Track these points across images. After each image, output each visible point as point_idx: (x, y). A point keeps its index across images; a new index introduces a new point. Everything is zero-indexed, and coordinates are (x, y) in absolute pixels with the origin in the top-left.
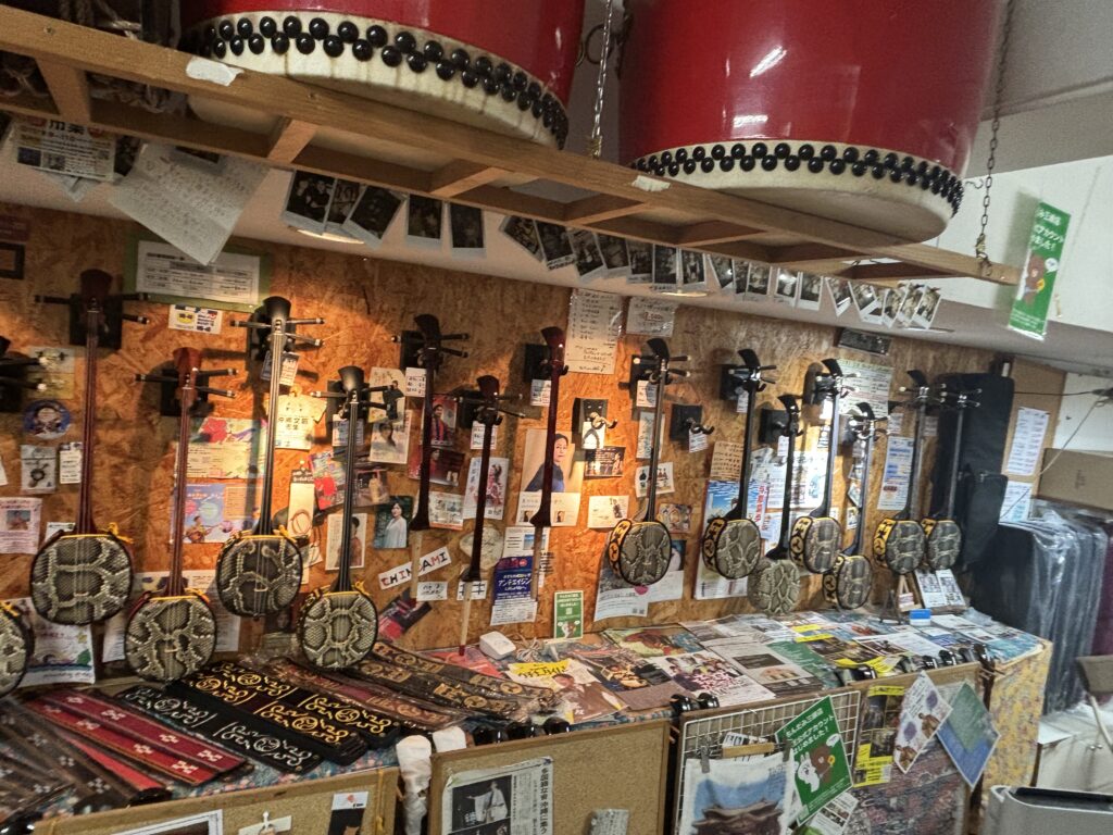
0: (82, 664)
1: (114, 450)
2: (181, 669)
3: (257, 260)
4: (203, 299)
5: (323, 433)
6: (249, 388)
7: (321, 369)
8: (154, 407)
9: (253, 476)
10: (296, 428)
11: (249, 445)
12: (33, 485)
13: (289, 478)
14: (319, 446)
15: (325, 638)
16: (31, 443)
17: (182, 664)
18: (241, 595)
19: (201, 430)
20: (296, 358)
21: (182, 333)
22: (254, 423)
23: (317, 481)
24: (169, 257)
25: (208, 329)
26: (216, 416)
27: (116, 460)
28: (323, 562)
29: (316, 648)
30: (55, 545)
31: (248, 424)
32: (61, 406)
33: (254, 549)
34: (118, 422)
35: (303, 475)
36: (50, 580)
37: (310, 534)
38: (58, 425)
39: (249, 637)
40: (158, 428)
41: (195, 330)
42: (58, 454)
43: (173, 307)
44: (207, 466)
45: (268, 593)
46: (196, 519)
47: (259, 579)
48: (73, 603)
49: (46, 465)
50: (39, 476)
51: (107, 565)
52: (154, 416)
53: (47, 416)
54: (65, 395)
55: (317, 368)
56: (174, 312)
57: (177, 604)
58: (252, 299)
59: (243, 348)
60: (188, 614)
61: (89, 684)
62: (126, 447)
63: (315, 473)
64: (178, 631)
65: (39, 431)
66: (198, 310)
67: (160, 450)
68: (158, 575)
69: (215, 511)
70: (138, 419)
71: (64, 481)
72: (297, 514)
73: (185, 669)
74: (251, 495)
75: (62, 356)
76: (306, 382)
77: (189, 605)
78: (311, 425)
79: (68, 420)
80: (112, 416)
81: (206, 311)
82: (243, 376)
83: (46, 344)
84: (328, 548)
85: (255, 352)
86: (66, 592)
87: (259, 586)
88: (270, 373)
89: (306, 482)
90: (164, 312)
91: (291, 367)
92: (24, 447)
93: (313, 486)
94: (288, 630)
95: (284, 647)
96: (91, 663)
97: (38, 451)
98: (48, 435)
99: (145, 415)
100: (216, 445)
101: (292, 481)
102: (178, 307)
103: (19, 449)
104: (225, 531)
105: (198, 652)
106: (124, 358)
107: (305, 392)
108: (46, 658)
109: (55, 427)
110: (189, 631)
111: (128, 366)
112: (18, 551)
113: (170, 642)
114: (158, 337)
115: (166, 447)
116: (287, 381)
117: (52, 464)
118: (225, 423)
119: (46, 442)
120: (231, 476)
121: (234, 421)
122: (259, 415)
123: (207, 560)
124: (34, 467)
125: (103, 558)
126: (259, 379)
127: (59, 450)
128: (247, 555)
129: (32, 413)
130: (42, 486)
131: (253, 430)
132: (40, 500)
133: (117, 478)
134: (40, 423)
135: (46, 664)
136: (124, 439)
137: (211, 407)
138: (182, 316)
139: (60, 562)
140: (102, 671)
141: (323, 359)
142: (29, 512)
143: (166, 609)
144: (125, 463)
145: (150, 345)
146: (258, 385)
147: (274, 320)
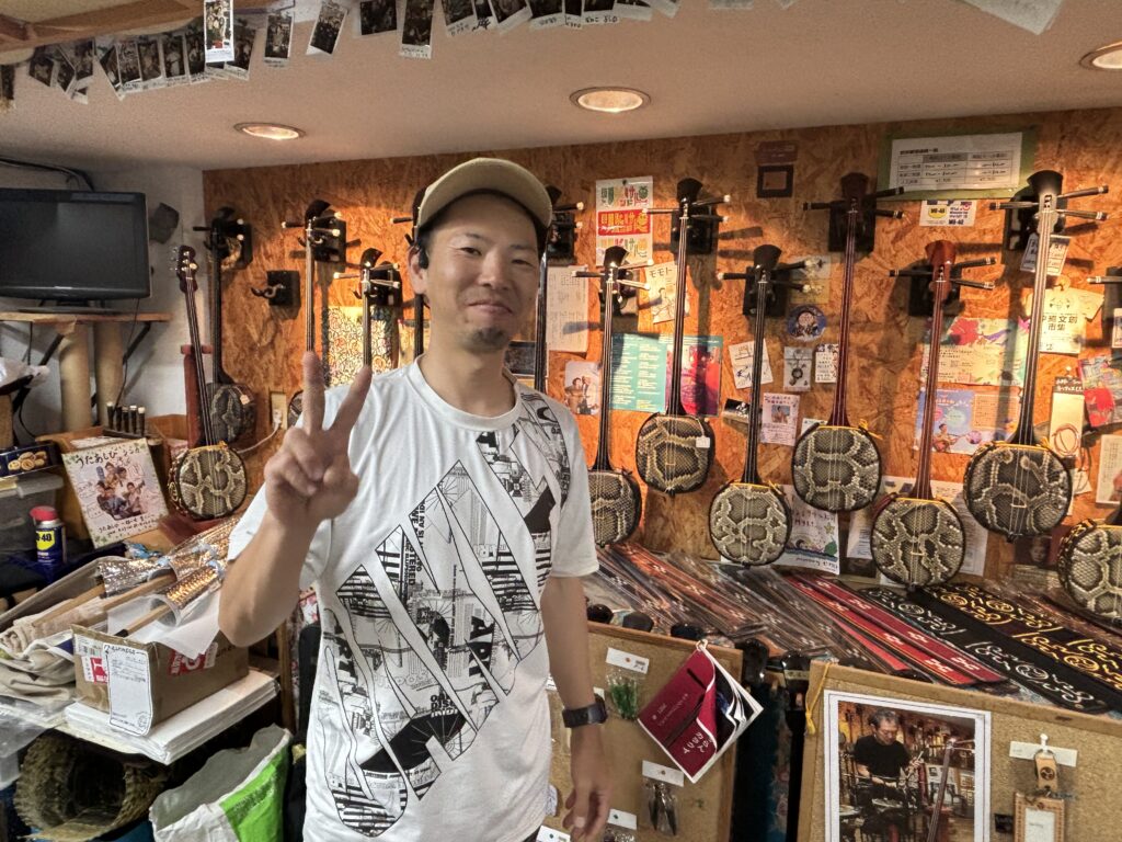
0: (827, 554)
1: (863, 351)
2: (926, 576)
3: (1019, 136)
4: (957, 190)
5: (1098, 334)
6: (1005, 284)
7: (1097, 255)
8: (901, 309)
9: (1006, 383)
10: (1061, 328)
11: (1002, 349)
12: (793, 383)
13: (1050, 388)
14: (1091, 350)
15: (1100, 578)
16: (792, 345)
17: (928, 570)
18: (994, 508)
19: (950, 332)
20: (1066, 243)
21: (932, 229)
22: (1010, 323)
23: (1086, 393)
24: (922, 151)
25: (961, 222)
26: (966, 316)
27: (865, 362)
28: (1094, 493)
29: (1088, 588)
30: (814, 433)
31: (1002, 325)
32: (819, 311)
33: (1011, 458)
34: (868, 325)
35: (1070, 384)
36: (808, 465)
37: (1077, 454)
38: (815, 328)
39: (996, 563)
40: (906, 330)
41: (946, 224)
42: (814, 355)
43: (925, 203)
44: (956, 370)
45: (1027, 511)
46: (941, 427)
47: (1016, 493)
48: (827, 489)
49: (804, 366)
50: (798, 374)
51: (857, 458)
52: (902, 318)
53: (806, 320)
54: (821, 300)
55: (1092, 254)
56: (925, 207)
57: (924, 508)
58: (1012, 181)
59: (1000, 239)
60: (935, 520)
61: (834, 575)
62: (874, 349)
63: (1086, 382)
64: (924, 536)
65: (799, 334)
66: (950, 202)
67: (907, 352)
68: (900, 481)
69: (963, 419)
70: (888, 321)
71: (820, 378)
72: (1060, 430)
73: (931, 577)
74: (1004, 405)
75: (820, 264)
76: (1075, 272)
77: (936, 510)
78: (1081, 323)
79: (823, 322)
80: (864, 319)
81: (959, 202)
82: (999, 270)
83: (808, 253)
84: (1100, 476)
85: (1015, 240)
86: (821, 479)
87: (1016, 502)
88: (1035, 263)
89: (1074, 393)
90: (915, 209)
91: (1060, 253)
92: (786, 349)
93: (1082, 397)
94: (1044, 565)
95: (1039, 584)
96: (837, 555)
97: (798, 352)
98: (806, 338)
99: (894, 318)
100: (966, 348)
101: (1054, 390)
102: (930, 203)
103: (783, 351)
104: (972, 442)
105: (945, 563)
106: (875, 261)
107: (1074, 284)
108: (800, 542)
109: (812, 330)
110: (935, 537)
111: (880, 269)
112: (779, 442)
113: (916, 545)
114: (908, 236)
115: (913, 349)
116: (1054, 270)
117: (809, 365)
118: (976, 324)
119: (804, 344)
120: (981, 382)
121: (987, 322)
122: (1016, 315)
123: (951, 472)
124: (795, 367)
125: (854, 450)
126: (1018, 271)
127: (816, 350)
128: (1003, 466)
129: (795, 318)
130: (800, 385)
131: (1008, 331)
132: (798, 397)
133: (866, 379)
134: (800, 327)
135: (798, 548)
136: (873, 341)
137: (962, 307)
138: (934, 211)
139: (818, 449)
140: (847, 565)
141: (1099, 242)
142: (788, 408)
143: (913, 510)
144: (873, 365)
145: (900, 244)
146: (1018, 279)
147: (1042, 197)
